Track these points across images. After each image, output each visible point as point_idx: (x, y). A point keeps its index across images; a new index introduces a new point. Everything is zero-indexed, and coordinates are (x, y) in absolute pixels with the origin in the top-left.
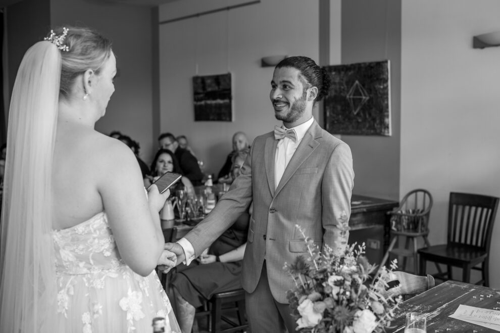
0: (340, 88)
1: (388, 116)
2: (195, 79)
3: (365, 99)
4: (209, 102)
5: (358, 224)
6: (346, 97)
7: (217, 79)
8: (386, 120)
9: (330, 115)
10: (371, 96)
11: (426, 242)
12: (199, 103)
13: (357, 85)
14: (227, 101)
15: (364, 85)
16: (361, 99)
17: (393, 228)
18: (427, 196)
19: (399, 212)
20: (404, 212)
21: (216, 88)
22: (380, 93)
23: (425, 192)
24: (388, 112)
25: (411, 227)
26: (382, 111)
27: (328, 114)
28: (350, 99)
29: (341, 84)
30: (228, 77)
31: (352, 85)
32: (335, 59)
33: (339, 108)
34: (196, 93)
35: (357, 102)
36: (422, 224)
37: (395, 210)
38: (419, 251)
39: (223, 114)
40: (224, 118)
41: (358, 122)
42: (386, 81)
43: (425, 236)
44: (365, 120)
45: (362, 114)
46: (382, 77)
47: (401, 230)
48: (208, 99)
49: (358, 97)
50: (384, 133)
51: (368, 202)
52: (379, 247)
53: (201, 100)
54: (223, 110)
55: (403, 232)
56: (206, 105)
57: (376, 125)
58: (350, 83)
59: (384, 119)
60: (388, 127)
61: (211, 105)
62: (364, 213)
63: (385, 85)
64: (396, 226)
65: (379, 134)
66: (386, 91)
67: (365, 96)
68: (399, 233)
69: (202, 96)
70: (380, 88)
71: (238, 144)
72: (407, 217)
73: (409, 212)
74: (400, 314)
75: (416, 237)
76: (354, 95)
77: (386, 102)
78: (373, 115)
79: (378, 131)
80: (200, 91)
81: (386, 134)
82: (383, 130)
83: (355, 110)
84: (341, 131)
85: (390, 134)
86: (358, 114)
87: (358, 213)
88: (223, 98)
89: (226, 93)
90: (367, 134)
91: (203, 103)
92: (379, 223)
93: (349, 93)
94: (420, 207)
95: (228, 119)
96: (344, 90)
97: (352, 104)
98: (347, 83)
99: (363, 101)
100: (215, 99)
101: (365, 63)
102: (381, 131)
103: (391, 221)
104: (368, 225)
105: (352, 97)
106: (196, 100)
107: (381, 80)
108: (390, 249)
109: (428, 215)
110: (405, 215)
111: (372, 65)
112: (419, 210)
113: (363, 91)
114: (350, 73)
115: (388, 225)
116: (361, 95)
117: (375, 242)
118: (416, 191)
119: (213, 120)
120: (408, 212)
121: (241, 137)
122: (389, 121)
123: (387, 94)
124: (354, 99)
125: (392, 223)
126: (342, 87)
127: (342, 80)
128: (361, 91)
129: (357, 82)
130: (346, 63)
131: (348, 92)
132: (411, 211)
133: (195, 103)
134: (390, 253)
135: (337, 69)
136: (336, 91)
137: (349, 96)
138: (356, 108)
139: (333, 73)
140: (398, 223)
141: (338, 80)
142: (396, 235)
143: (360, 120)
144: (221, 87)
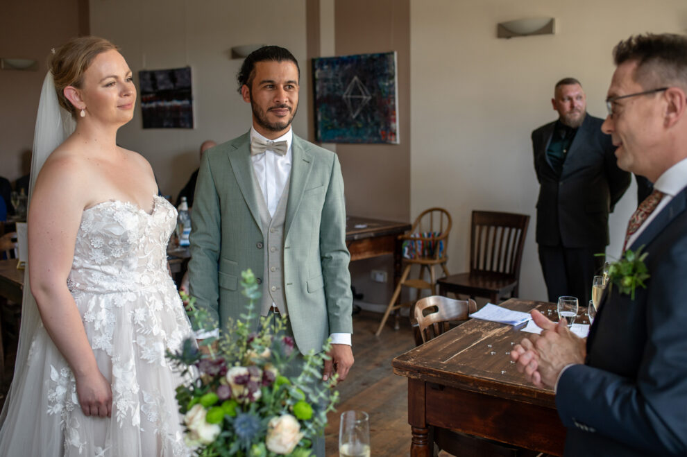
0: (334, 86)
1: (395, 120)
2: (143, 74)
3: (366, 99)
4: (161, 104)
5: (365, 251)
6: (341, 97)
7: (172, 74)
8: (393, 125)
9: (322, 119)
10: (374, 95)
11: (445, 271)
12: (148, 106)
13: (356, 82)
14: (186, 102)
15: (364, 82)
16: (361, 100)
17: (406, 255)
18: (445, 216)
19: (412, 236)
20: (418, 236)
21: (171, 86)
22: (384, 91)
23: (442, 211)
24: (394, 114)
25: (426, 253)
26: (388, 114)
27: (319, 118)
28: (347, 99)
29: (335, 80)
30: (187, 72)
31: (350, 82)
32: (328, 49)
33: (333, 110)
34: (143, 93)
35: (356, 102)
36: (441, 249)
37: (407, 234)
38: (438, 282)
39: (182, 119)
40: (182, 125)
41: (358, 128)
42: (392, 77)
43: (443, 264)
44: (366, 124)
45: (362, 118)
46: (387, 71)
47: (415, 258)
48: (161, 100)
49: (358, 97)
50: (391, 140)
51: (374, 225)
52: (386, 280)
53: (150, 101)
54: (181, 114)
55: (418, 260)
56: (158, 108)
57: (380, 132)
58: (346, 79)
59: (390, 124)
60: (394, 134)
61: (164, 109)
62: (371, 238)
63: (391, 82)
64: (408, 254)
65: (384, 141)
66: (392, 89)
67: (366, 95)
68: (413, 260)
69: (151, 96)
70: (385, 86)
72: (421, 242)
73: (424, 236)
74: (471, 330)
75: (432, 265)
76: (352, 94)
77: (392, 103)
78: (377, 118)
79: (383, 139)
80: (149, 89)
81: (393, 142)
82: (389, 137)
83: (354, 113)
84: (336, 139)
85: (398, 142)
86: (358, 118)
87: (364, 239)
88: (180, 98)
89: (186, 93)
90: (369, 143)
91: (153, 105)
92: (388, 250)
93: (346, 93)
94: (436, 229)
95: (188, 125)
96: (339, 87)
97: (349, 106)
98: (343, 79)
99: (363, 101)
100: (169, 100)
101: (365, 55)
102: (386, 139)
103: (403, 247)
104: (376, 253)
105: (349, 96)
106: (144, 101)
107: (386, 75)
108: (403, 281)
109: (446, 238)
110: (419, 239)
111: (375, 57)
112: (435, 234)
113: (364, 90)
114: (348, 67)
115: (399, 251)
116: (360, 94)
117: (381, 274)
118: (431, 211)
119: (168, 127)
120: (421, 235)
122: (397, 126)
123: (394, 93)
124: (352, 99)
125: (404, 250)
126: (337, 85)
127: (337, 75)
128: (361, 89)
129: (356, 78)
130: (341, 55)
131: (344, 90)
132: (426, 235)
133: (143, 105)
134: (402, 285)
135: (330, 62)
136: (329, 89)
137: (346, 95)
138: (354, 110)
139: (326, 67)
140: (411, 249)
141: (331, 76)
142: (409, 263)
143: (360, 125)
144: (178, 84)
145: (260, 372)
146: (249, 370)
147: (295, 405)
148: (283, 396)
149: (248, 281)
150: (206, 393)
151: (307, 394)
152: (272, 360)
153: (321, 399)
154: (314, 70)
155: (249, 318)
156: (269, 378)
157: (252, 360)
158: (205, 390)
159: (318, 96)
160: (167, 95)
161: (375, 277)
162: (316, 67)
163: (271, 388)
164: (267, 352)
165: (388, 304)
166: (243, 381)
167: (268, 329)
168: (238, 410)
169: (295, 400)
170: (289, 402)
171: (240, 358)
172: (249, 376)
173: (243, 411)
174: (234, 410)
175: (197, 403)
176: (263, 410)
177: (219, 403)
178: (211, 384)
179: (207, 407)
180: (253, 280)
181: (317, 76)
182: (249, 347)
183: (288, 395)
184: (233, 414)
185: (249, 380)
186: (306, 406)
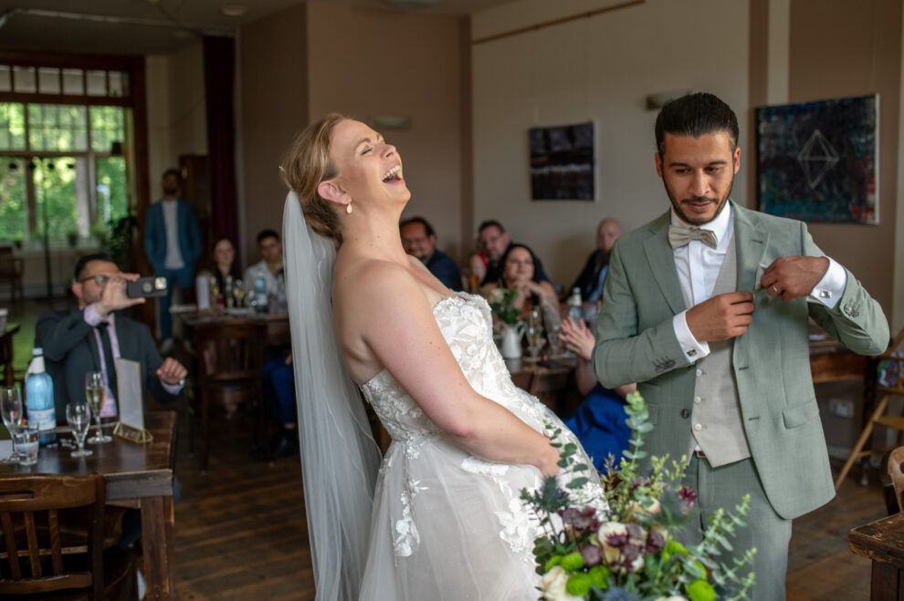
0: (786, 144)
1: (873, 191)
2: (533, 133)
3: (832, 162)
4: (557, 169)
6: (795, 159)
7: (570, 132)
8: (870, 198)
9: (768, 190)
10: (844, 155)
12: (539, 171)
13: (817, 138)
14: (586, 167)
15: (829, 138)
16: (823, 163)
17: (882, 381)
19: (894, 355)
20: (902, 355)
21: (568, 146)
22: (859, 151)
24: (873, 182)
26: (863, 182)
27: (764, 187)
28: (804, 161)
29: (787, 136)
30: (588, 128)
31: (808, 138)
32: (778, 94)
33: (784, 176)
34: (534, 155)
35: (815, 167)
39: (580, 188)
40: (581, 195)
41: (818, 202)
42: (871, 130)
44: (830, 197)
45: (825, 187)
46: (863, 122)
47: (896, 386)
48: (555, 164)
49: (820, 158)
50: (866, 218)
52: (851, 414)
53: (542, 165)
54: (580, 183)
56: (552, 175)
57: (850, 206)
58: (804, 134)
59: (865, 196)
60: (871, 210)
61: (558, 176)
62: (831, 355)
63: (870, 137)
64: (886, 379)
65: (855, 220)
66: (870, 148)
67: (832, 155)
68: (893, 389)
69: (544, 159)
70: (860, 143)
71: (607, 238)
76: (812, 154)
77: (870, 166)
78: (846, 188)
79: (854, 216)
80: (541, 151)
81: (870, 221)
82: (863, 215)
83: (813, 181)
85: (877, 221)
86: (819, 188)
87: (821, 354)
88: (579, 162)
89: (586, 155)
90: (834, 222)
91: (545, 170)
92: (856, 372)
93: (803, 152)
95: (588, 196)
96: (792, 146)
97: (807, 170)
98: (799, 135)
99: (827, 164)
100: (565, 163)
101: (832, 101)
102: (860, 217)
103: (879, 369)
104: (837, 376)
105: (807, 158)
106: (534, 165)
107: (862, 127)
108: (876, 417)
111: (846, 103)
113: (829, 150)
114: (806, 118)
115: (872, 375)
117: (844, 405)
119: (563, 198)
121: (611, 228)
122: (876, 199)
123: (873, 152)
124: (811, 163)
125: (880, 374)
126: (790, 142)
127: (791, 129)
128: (824, 147)
129: (817, 133)
130: (797, 102)
131: (800, 150)
133: (533, 171)
134: (876, 424)
135: (781, 111)
136: (778, 148)
137: (802, 156)
138: (814, 177)
139: (774, 118)
140: (890, 374)
141: (782, 129)
142: (886, 393)
143: (821, 198)
144: (578, 144)
145: (644, 533)
146: (627, 529)
147: (691, 583)
148: (673, 569)
149: (634, 407)
150: (571, 552)
151: (709, 571)
152: (661, 518)
153: (728, 580)
154: (757, 122)
155: (635, 456)
156: (656, 543)
157: (635, 515)
158: (569, 549)
159: (762, 159)
160: (563, 158)
161: (835, 407)
162: (762, 117)
163: (658, 557)
164: (655, 507)
165: (852, 446)
166: (618, 543)
167: (661, 474)
168: (611, 582)
169: (691, 578)
170: (682, 579)
171: (618, 510)
172: (628, 537)
173: (617, 583)
174: (605, 580)
175: (558, 564)
176: (645, 585)
177: (585, 568)
178: (578, 541)
179: (569, 572)
180: (641, 407)
181: (762, 130)
182: (631, 496)
183: (682, 570)
184: (604, 586)
185: (627, 543)
186: (706, 588)
